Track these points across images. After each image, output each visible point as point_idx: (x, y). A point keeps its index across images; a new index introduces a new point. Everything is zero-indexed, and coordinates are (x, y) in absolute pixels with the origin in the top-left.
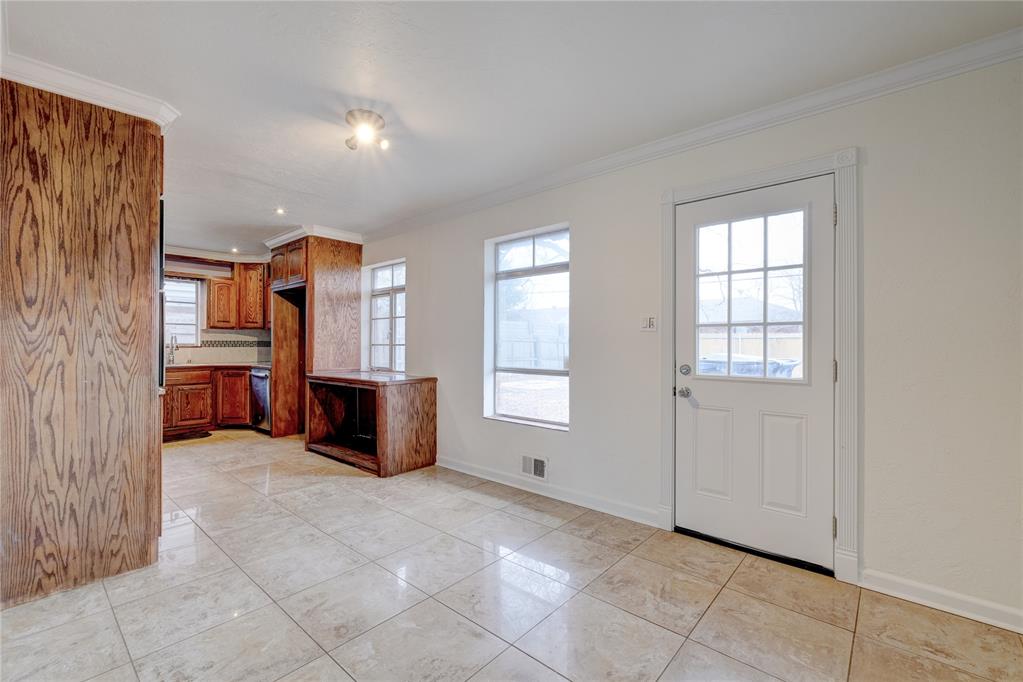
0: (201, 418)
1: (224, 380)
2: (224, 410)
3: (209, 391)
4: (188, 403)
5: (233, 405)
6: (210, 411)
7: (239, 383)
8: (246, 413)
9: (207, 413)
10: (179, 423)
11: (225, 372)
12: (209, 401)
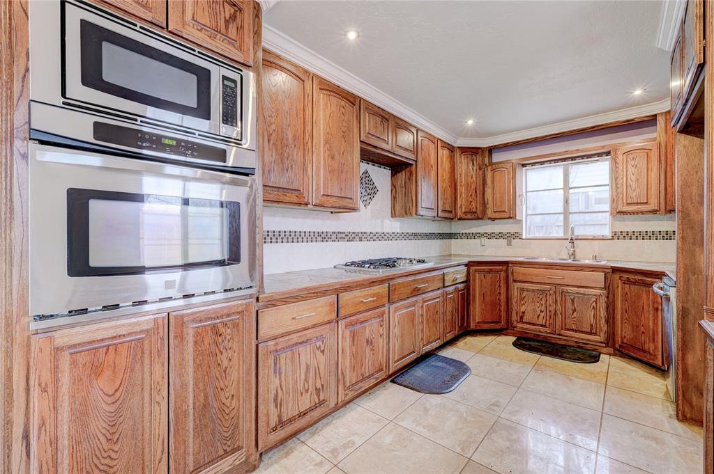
0: (591, 333)
1: (623, 289)
2: (624, 332)
3: (603, 300)
4: (574, 311)
5: (635, 327)
6: (604, 328)
7: (644, 296)
8: (656, 348)
9: (601, 330)
10: (563, 332)
11: (625, 276)
12: (603, 313)
